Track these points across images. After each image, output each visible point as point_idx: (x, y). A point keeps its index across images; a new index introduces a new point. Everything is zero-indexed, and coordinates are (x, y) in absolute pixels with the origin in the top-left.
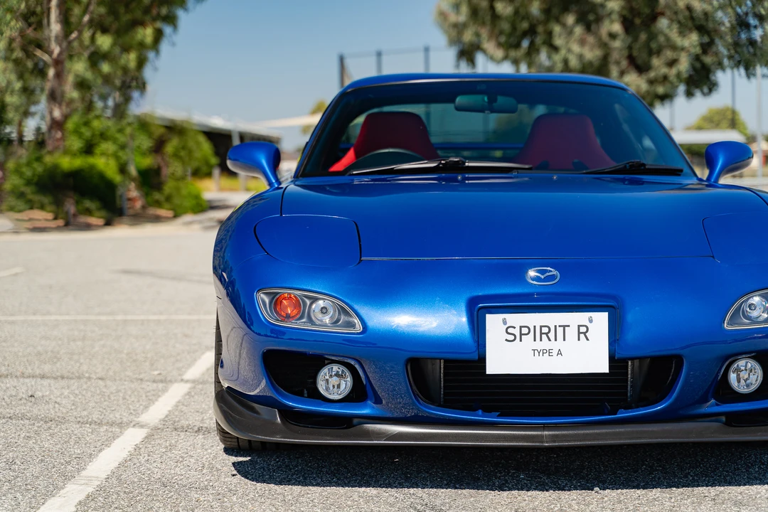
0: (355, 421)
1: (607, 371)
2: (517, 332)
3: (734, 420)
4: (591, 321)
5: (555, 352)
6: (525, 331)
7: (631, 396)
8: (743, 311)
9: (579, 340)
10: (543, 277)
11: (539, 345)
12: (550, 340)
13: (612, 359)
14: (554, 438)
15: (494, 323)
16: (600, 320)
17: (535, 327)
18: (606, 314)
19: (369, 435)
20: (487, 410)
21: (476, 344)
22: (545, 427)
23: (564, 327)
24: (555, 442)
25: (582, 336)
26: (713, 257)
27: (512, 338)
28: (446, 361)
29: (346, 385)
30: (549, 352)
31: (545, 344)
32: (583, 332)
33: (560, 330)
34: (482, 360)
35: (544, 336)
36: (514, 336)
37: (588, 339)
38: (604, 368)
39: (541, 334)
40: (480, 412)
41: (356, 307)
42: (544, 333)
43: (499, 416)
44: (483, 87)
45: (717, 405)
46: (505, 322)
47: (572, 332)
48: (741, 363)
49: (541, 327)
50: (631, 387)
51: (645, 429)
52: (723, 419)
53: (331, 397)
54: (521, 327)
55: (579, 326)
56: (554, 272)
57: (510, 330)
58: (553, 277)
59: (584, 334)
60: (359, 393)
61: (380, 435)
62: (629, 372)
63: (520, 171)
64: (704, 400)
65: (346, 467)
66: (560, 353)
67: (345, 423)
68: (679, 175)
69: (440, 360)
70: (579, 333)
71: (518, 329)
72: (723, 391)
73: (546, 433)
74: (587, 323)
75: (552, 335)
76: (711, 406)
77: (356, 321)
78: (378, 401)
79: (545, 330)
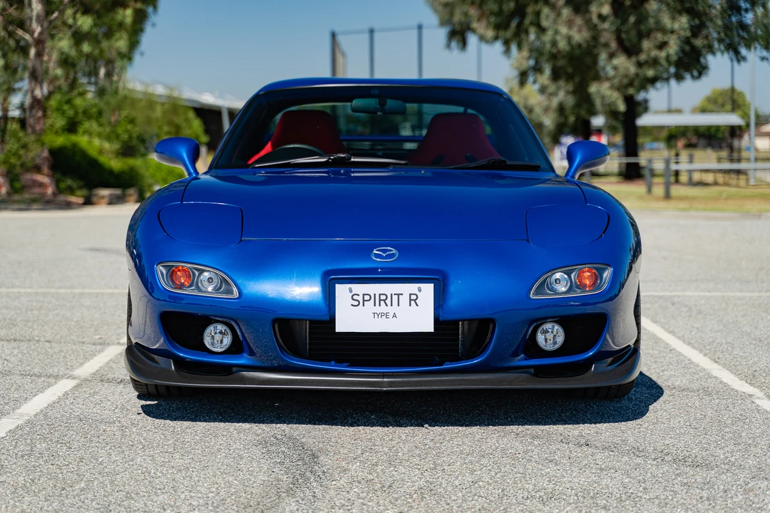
0: (234, 369)
1: (433, 331)
2: (360, 298)
3: (540, 372)
4: (420, 290)
5: (391, 315)
6: (367, 298)
7: (462, 352)
8: (547, 284)
9: (410, 305)
10: (384, 255)
11: (378, 309)
12: (387, 305)
13: (437, 321)
14: (390, 384)
15: (342, 290)
16: (428, 290)
17: (375, 295)
18: (432, 286)
19: (244, 380)
20: (339, 361)
21: (328, 309)
22: (384, 375)
23: (398, 295)
24: (391, 387)
25: (413, 302)
26: (528, 240)
27: (356, 303)
28: (312, 322)
29: (227, 341)
30: (386, 315)
31: (383, 308)
32: (413, 300)
33: (395, 298)
34: (332, 321)
35: (382, 302)
36: (357, 302)
37: (417, 305)
38: (430, 328)
39: (380, 300)
40: (333, 363)
41: (235, 278)
42: (382, 299)
43: (348, 366)
44: (376, 92)
45: (526, 359)
46: (351, 290)
47: (404, 300)
48: (548, 326)
49: (380, 295)
50: (462, 345)
51: (466, 378)
52: (532, 370)
53: (215, 350)
54: (364, 295)
55: (410, 295)
56: (394, 251)
57: (355, 297)
58: (393, 255)
59: (415, 300)
60: (237, 347)
61: (253, 380)
62: (460, 333)
63: (395, 166)
64: (515, 354)
65: (233, 409)
66: (395, 316)
67: (226, 370)
68: (537, 171)
69: (306, 320)
70: (410, 300)
71: (361, 296)
72: (531, 348)
73: (385, 380)
74: (417, 292)
75: (388, 301)
76: (520, 361)
77: (235, 289)
78: (252, 353)
79: (383, 297)
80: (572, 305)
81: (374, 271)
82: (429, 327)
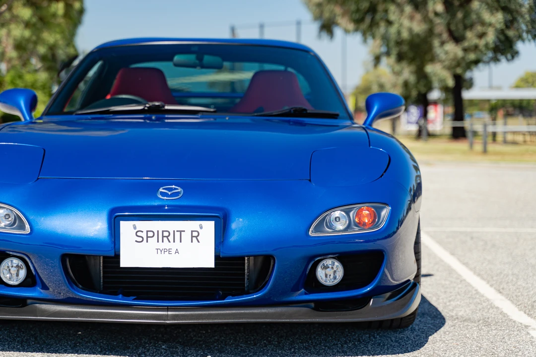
0: (29, 301)
1: (213, 266)
2: (144, 235)
3: (321, 306)
4: (201, 228)
5: (173, 251)
6: (150, 234)
7: (248, 286)
8: (326, 223)
9: (192, 242)
10: (170, 193)
11: (161, 245)
12: (169, 242)
13: (217, 258)
14: (174, 317)
15: (126, 227)
16: (208, 228)
17: (158, 231)
18: (213, 223)
20: (126, 295)
21: (113, 245)
22: (168, 309)
23: (181, 232)
24: (175, 320)
25: (194, 239)
26: (310, 180)
27: (140, 239)
28: (104, 257)
29: (23, 273)
30: (169, 251)
31: (166, 245)
32: (195, 236)
33: (177, 234)
34: (117, 257)
35: (165, 239)
37: (199, 242)
38: (211, 265)
39: (163, 237)
40: (120, 296)
42: (165, 236)
43: (134, 300)
44: (196, 49)
45: (306, 294)
46: (135, 228)
47: (186, 236)
48: (328, 262)
49: (163, 231)
50: (248, 279)
51: (246, 311)
52: (313, 305)
53: (11, 283)
54: (147, 231)
55: (192, 231)
56: (180, 189)
57: (139, 234)
58: (179, 193)
59: (196, 237)
60: (31, 280)
61: (44, 313)
62: (246, 268)
63: (204, 113)
64: (295, 289)
66: (177, 252)
67: (21, 302)
68: (336, 118)
69: (100, 256)
70: (192, 237)
71: (145, 233)
72: (312, 283)
73: (170, 313)
74: (198, 229)
75: (171, 238)
76: (301, 295)
77: (27, 226)
78: (45, 287)
79: (166, 234)
80: (357, 242)
81: (160, 208)
82: (210, 263)
